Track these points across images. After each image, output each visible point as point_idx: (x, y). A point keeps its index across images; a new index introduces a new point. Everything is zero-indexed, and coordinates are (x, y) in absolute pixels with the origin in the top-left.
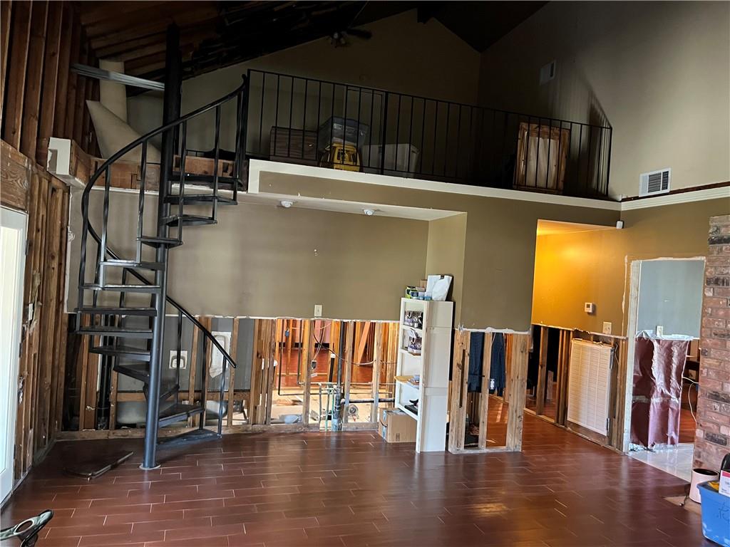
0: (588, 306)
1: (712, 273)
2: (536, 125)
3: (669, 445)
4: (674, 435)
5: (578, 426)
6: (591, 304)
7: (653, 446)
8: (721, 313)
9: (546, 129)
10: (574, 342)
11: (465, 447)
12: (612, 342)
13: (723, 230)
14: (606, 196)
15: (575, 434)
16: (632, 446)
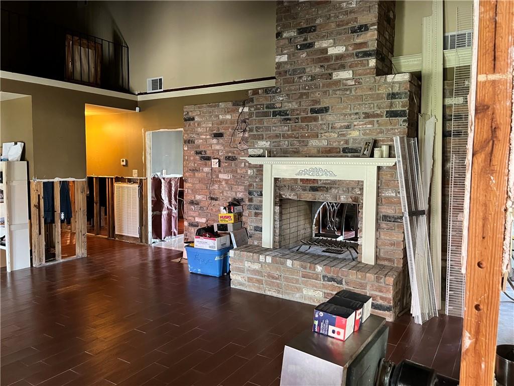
0: (123, 161)
1: (186, 137)
2: (78, 38)
3: (173, 237)
4: (175, 231)
5: (122, 236)
6: (124, 160)
7: (164, 238)
8: (192, 158)
9: (85, 41)
10: (116, 185)
11: (46, 262)
12: (139, 181)
13: (190, 113)
14: (128, 91)
15: (121, 241)
16: (153, 240)
